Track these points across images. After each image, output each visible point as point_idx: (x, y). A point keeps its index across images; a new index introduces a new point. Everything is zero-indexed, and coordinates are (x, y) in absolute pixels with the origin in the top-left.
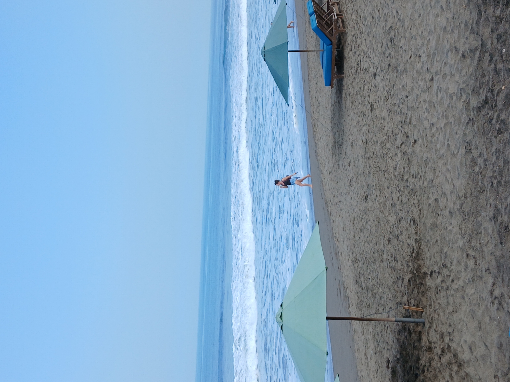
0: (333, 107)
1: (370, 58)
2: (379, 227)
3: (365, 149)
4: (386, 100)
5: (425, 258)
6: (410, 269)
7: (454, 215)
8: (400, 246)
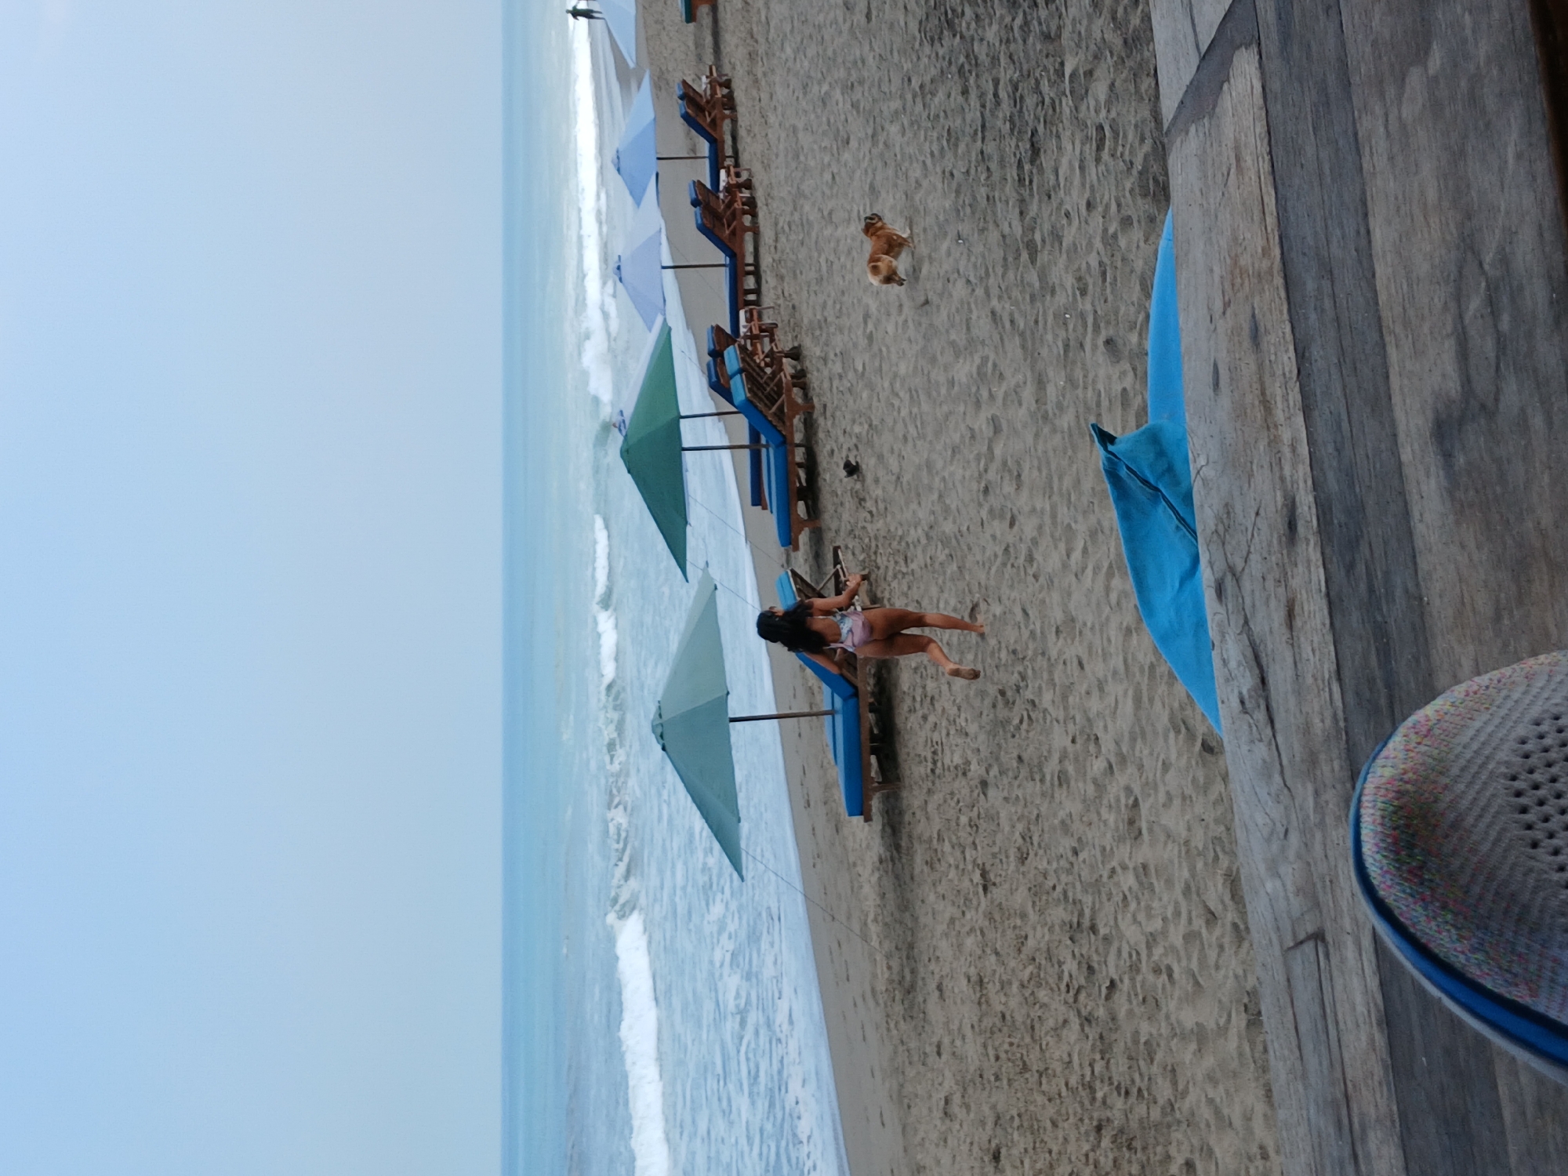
1: (967, 735)
3: (979, 1004)
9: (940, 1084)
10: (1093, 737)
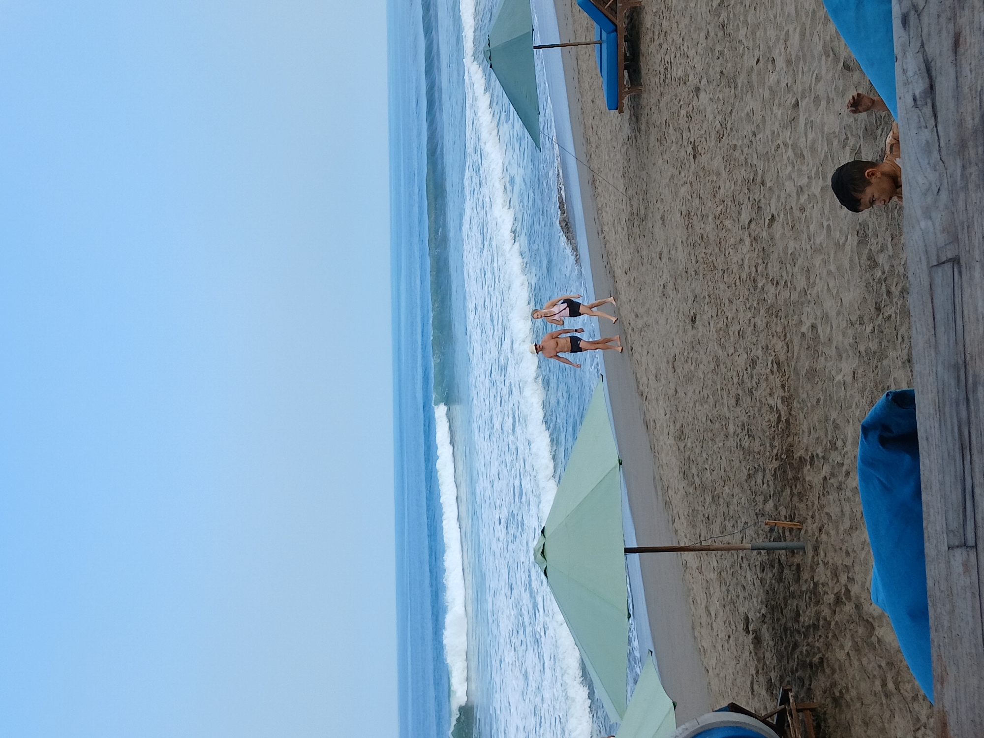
0: (625, 148)
1: (688, 57)
2: (720, 375)
3: (687, 229)
4: (720, 139)
5: (801, 433)
6: (775, 451)
7: (844, 355)
8: (756, 409)
9: (660, 277)
10: (770, 59)
